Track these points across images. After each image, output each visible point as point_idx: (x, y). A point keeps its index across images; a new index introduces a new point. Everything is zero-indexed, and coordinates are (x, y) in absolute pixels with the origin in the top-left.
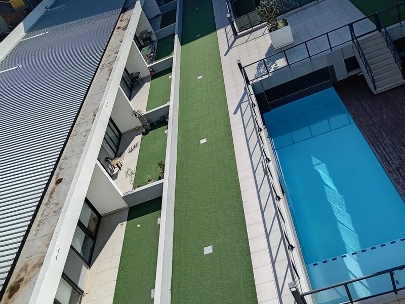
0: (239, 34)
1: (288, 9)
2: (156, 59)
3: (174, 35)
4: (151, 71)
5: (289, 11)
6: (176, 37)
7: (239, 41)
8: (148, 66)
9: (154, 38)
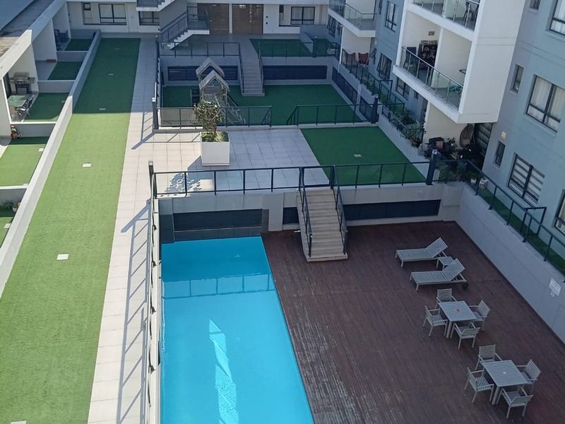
0: (160, 128)
1: (232, 123)
2: (27, 118)
3: (67, 94)
4: (13, 132)
5: (233, 125)
6: (70, 99)
7: (157, 137)
8: (11, 123)
9: (35, 88)
